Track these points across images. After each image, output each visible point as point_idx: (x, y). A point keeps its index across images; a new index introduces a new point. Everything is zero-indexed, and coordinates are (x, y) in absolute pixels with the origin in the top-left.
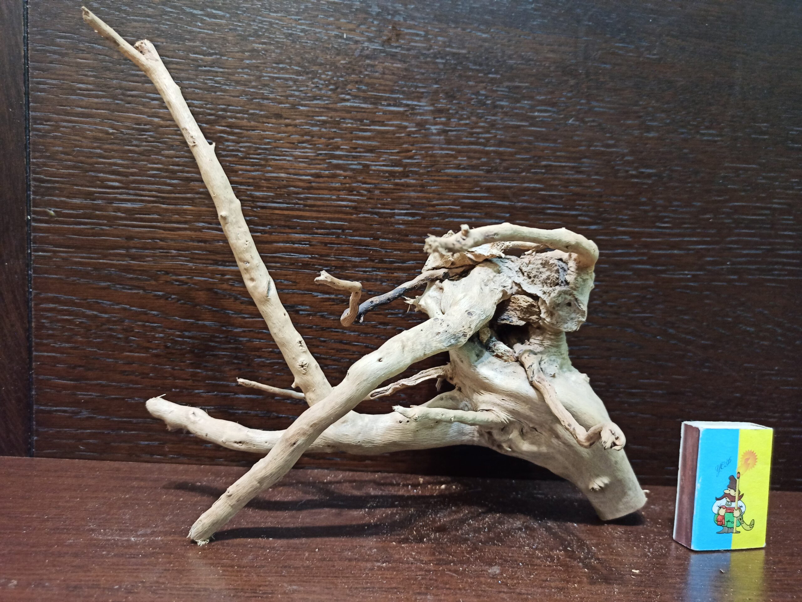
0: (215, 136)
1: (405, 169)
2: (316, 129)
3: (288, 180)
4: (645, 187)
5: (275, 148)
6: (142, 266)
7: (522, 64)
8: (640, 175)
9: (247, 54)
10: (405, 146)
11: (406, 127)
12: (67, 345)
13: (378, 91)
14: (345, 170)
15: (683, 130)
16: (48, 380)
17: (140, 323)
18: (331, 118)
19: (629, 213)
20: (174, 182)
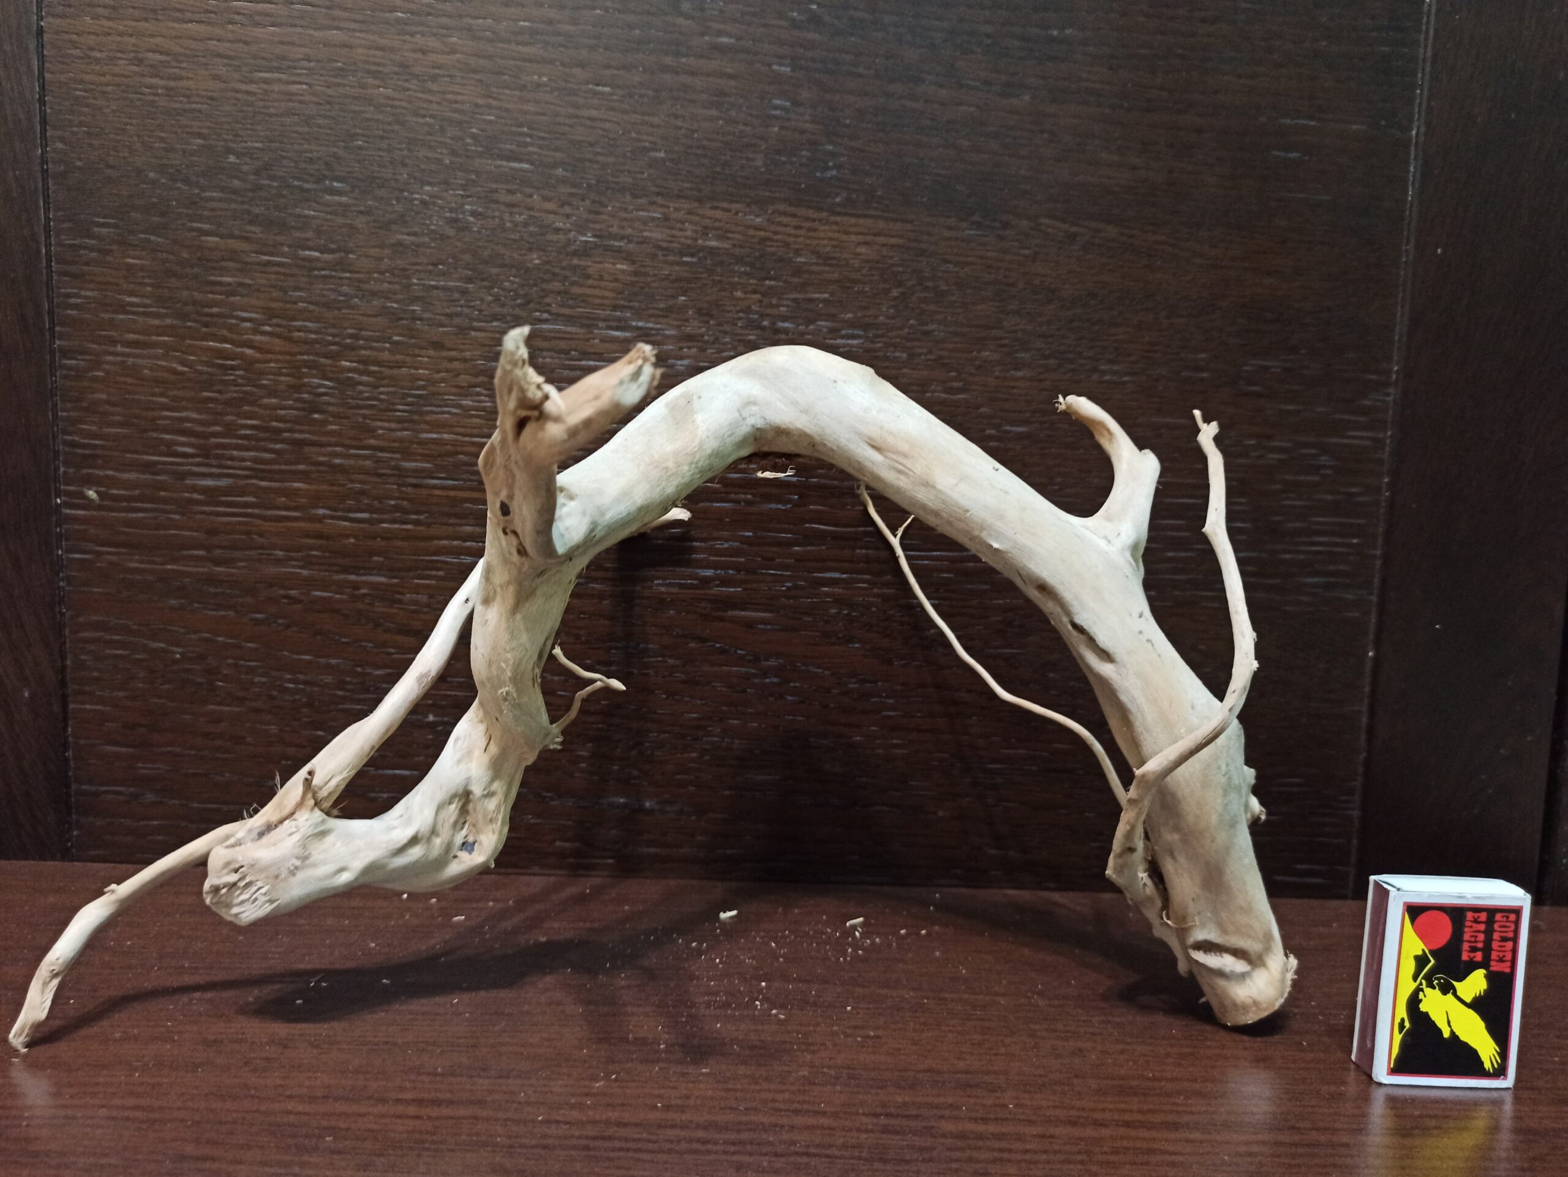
0: (340, 376)
3: (454, 443)
4: (1011, 454)
5: (433, 394)
6: (232, 575)
7: (817, 264)
8: (1003, 436)
9: (387, 251)
12: (121, 694)
13: (593, 306)
15: (1072, 366)
16: (94, 746)
17: (230, 661)
20: (278, 446)
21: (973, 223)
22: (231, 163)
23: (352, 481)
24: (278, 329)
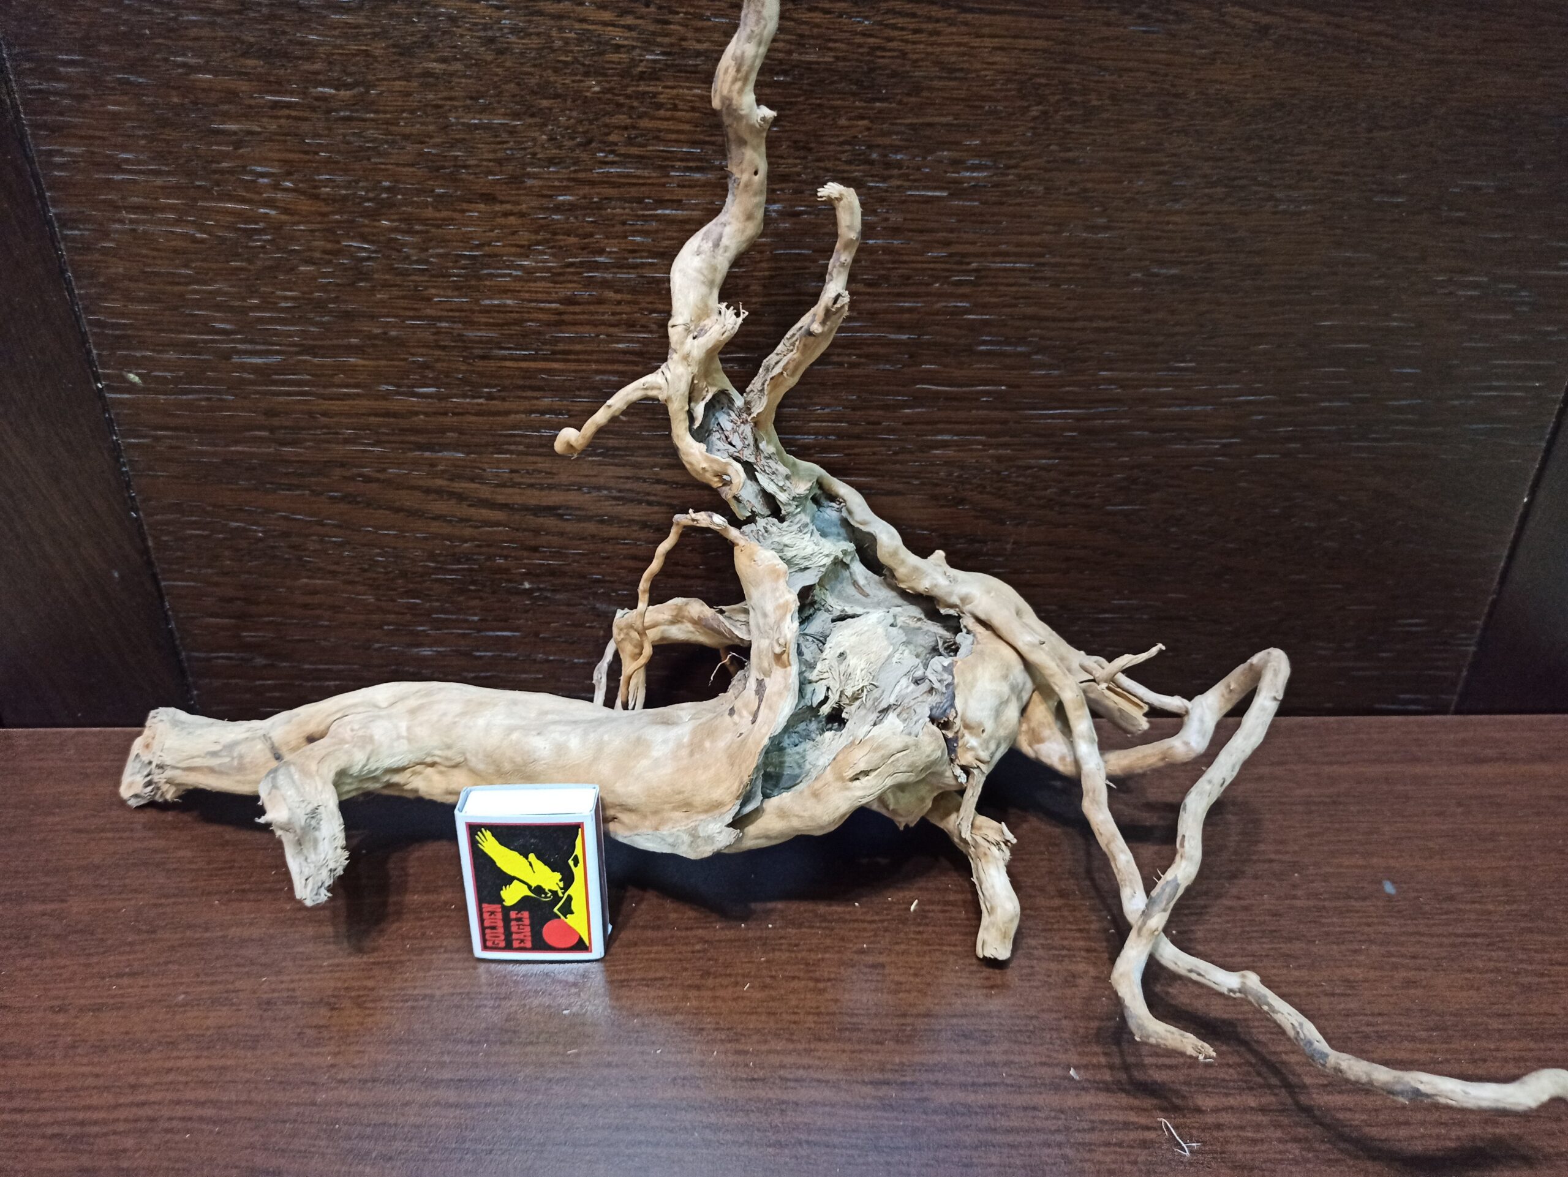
23: (413, 355)
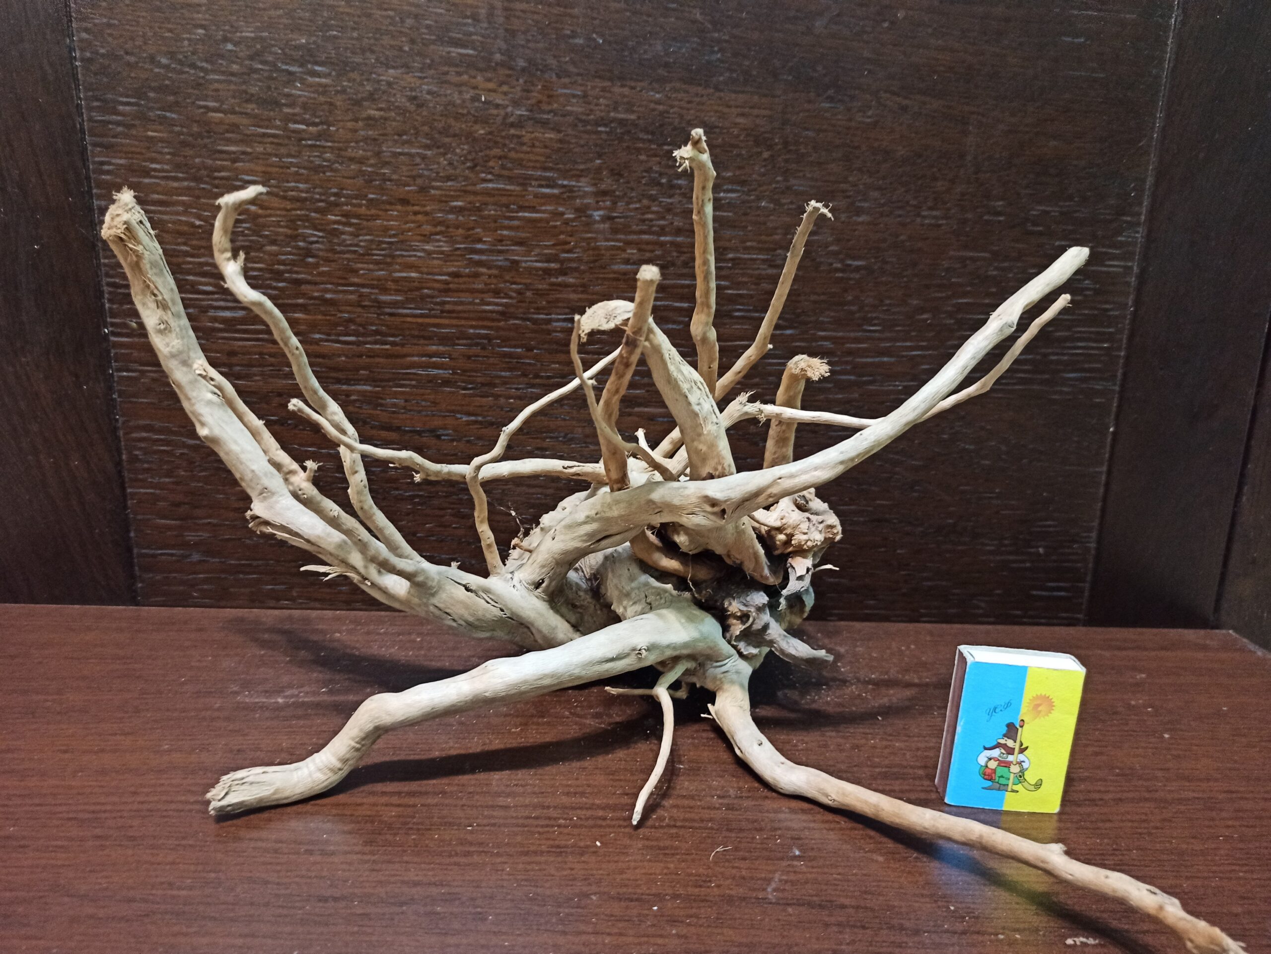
0: (328, 228)
1: (562, 264)
2: (451, 216)
3: (420, 281)
4: (852, 282)
5: (402, 242)
6: (250, 387)
8: (846, 268)
9: (360, 124)
10: (562, 237)
11: (563, 214)
12: (167, 480)
13: (527, 168)
14: (489, 268)
15: (900, 212)
16: (149, 520)
18: (470, 203)
19: (832, 314)
20: (281, 285)
21: (827, 98)
22: (230, 51)
24: (275, 190)
